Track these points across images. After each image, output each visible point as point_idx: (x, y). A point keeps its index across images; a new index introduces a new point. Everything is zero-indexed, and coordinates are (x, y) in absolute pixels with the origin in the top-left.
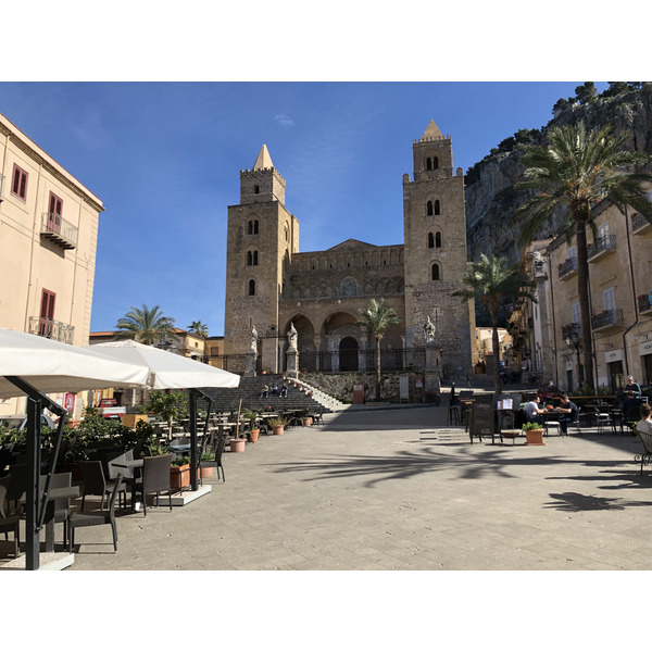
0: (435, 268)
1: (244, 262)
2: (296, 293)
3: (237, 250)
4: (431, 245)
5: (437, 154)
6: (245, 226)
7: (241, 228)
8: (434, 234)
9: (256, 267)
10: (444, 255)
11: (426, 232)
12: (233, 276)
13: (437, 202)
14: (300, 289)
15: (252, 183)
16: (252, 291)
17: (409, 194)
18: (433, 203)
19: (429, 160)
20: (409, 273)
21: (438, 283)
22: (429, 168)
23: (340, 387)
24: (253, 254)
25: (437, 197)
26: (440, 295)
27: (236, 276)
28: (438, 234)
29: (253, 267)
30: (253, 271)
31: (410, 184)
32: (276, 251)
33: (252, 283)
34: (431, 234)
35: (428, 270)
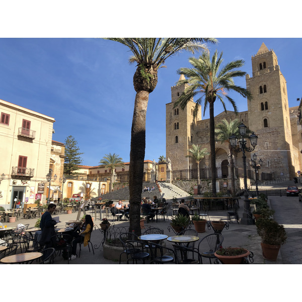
0: (265, 121)
1: (173, 128)
2: (200, 140)
3: (170, 123)
4: (262, 109)
5: (265, 60)
6: (173, 111)
7: (171, 113)
8: (264, 103)
9: (178, 130)
10: (269, 113)
11: (259, 103)
12: (168, 135)
13: (265, 86)
14: (201, 138)
15: (176, 92)
16: (177, 141)
17: (250, 84)
18: (263, 87)
19: (261, 64)
20: (251, 125)
21: (267, 128)
22: (261, 68)
23: (189, 187)
24: (177, 124)
25: (264, 83)
26: (269, 135)
27: (170, 135)
28: (266, 103)
29: (177, 130)
30: (177, 132)
31: (249, 79)
32: (186, 122)
33: (177, 137)
34: (262, 103)
35: (262, 122)
